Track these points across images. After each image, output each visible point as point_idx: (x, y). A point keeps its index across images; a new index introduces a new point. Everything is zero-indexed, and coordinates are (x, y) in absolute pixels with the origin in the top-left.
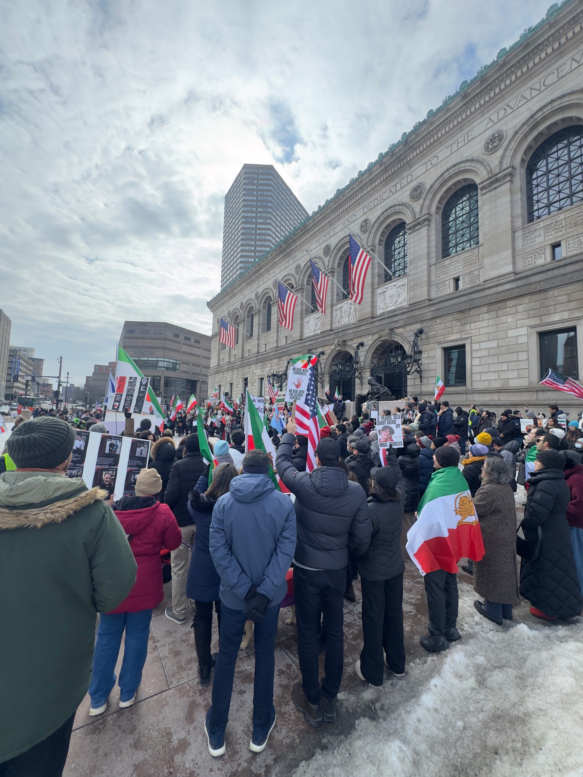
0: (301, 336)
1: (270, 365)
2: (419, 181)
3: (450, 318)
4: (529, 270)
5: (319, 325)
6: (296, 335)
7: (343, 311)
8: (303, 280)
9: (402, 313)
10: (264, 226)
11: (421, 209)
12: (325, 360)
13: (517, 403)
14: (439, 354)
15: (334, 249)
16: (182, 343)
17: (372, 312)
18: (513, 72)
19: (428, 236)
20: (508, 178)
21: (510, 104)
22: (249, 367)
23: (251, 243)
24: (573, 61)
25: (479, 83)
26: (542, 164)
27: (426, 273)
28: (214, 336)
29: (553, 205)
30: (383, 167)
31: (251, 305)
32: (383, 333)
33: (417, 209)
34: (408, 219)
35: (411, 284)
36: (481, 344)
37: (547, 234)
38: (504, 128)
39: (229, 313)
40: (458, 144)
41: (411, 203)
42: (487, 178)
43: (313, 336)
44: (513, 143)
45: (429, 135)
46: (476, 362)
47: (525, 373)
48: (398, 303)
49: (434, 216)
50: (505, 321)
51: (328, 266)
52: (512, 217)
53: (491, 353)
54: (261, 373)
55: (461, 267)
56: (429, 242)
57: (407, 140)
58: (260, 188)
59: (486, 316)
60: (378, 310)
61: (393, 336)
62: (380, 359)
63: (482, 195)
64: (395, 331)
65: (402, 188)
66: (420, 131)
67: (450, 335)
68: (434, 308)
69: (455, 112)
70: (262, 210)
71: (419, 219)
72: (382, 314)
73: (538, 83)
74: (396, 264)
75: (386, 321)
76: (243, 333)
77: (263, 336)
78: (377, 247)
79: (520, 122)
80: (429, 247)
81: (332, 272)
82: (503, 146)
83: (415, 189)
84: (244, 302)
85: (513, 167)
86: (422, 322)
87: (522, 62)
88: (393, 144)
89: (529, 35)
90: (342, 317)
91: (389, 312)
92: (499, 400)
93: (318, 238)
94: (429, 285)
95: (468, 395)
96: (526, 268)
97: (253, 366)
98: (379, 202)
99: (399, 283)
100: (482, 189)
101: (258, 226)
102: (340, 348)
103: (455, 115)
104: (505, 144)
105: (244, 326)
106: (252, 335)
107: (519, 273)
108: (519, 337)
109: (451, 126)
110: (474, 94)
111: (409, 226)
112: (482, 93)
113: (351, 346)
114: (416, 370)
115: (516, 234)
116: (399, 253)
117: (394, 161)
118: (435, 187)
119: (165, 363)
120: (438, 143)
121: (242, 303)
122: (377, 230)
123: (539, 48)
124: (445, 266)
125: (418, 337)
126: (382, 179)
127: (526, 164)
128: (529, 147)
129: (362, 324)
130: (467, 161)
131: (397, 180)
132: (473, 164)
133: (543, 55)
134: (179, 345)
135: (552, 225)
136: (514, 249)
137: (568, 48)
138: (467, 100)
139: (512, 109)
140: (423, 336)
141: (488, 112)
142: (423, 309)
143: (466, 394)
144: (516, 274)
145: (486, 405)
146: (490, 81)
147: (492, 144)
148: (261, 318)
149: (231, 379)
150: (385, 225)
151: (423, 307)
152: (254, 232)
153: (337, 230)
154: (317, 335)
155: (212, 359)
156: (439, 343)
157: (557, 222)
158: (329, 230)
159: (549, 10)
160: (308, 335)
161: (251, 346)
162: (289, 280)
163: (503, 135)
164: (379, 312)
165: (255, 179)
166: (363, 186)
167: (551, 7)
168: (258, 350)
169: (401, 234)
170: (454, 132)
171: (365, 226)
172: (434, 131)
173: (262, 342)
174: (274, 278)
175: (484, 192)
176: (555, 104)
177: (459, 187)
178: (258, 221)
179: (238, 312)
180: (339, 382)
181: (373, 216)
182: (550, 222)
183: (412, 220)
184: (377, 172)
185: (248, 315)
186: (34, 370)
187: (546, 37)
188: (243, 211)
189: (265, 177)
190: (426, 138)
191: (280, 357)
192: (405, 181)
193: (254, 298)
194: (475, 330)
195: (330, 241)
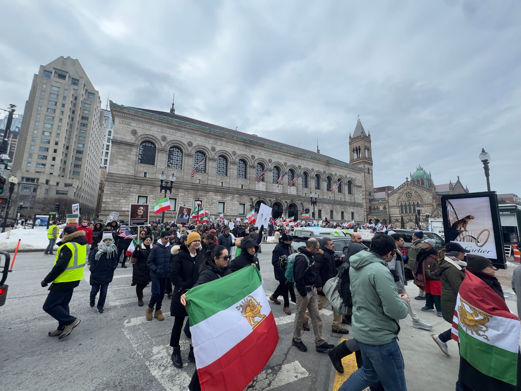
3: (307, 202)
5: (265, 188)
8: (256, 164)
11: (301, 172)
12: (271, 203)
19: (301, 180)
20: (315, 179)
21: (315, 165)
40: (307, 164)
41: (298, 169)
44: (315, 173)
45: (305, 157)
48: (294, 193)
51: (271, 167)
54: (221, 199)
65: (296, 162)
76: (192, 165)
79: (316, 170)
80: (301, 183)
81: (272, 171)
83: (299, 166)
84: (194, 143)
86: (301, 201)
90: (275, 189)
91: (292, 195)
93: (265, 152)
113: (282, 201)
117: (297, 155)
118: (303, 169)
120: (305, 160)
121: (190, 142)
124: (304, 189)
126: (292, 156)
131: (295, 159)
138: (312, 158)
141: (312, 163)
142: (302, 198)
160: (258, 190)
161: (204, 178)
162: (244, 157)
164: (289, 193)
170: (308, 161)
171: (285, 164)
174: (233, 149)
179: (183, 146)
181: (288, 163)
195: (271, 158)
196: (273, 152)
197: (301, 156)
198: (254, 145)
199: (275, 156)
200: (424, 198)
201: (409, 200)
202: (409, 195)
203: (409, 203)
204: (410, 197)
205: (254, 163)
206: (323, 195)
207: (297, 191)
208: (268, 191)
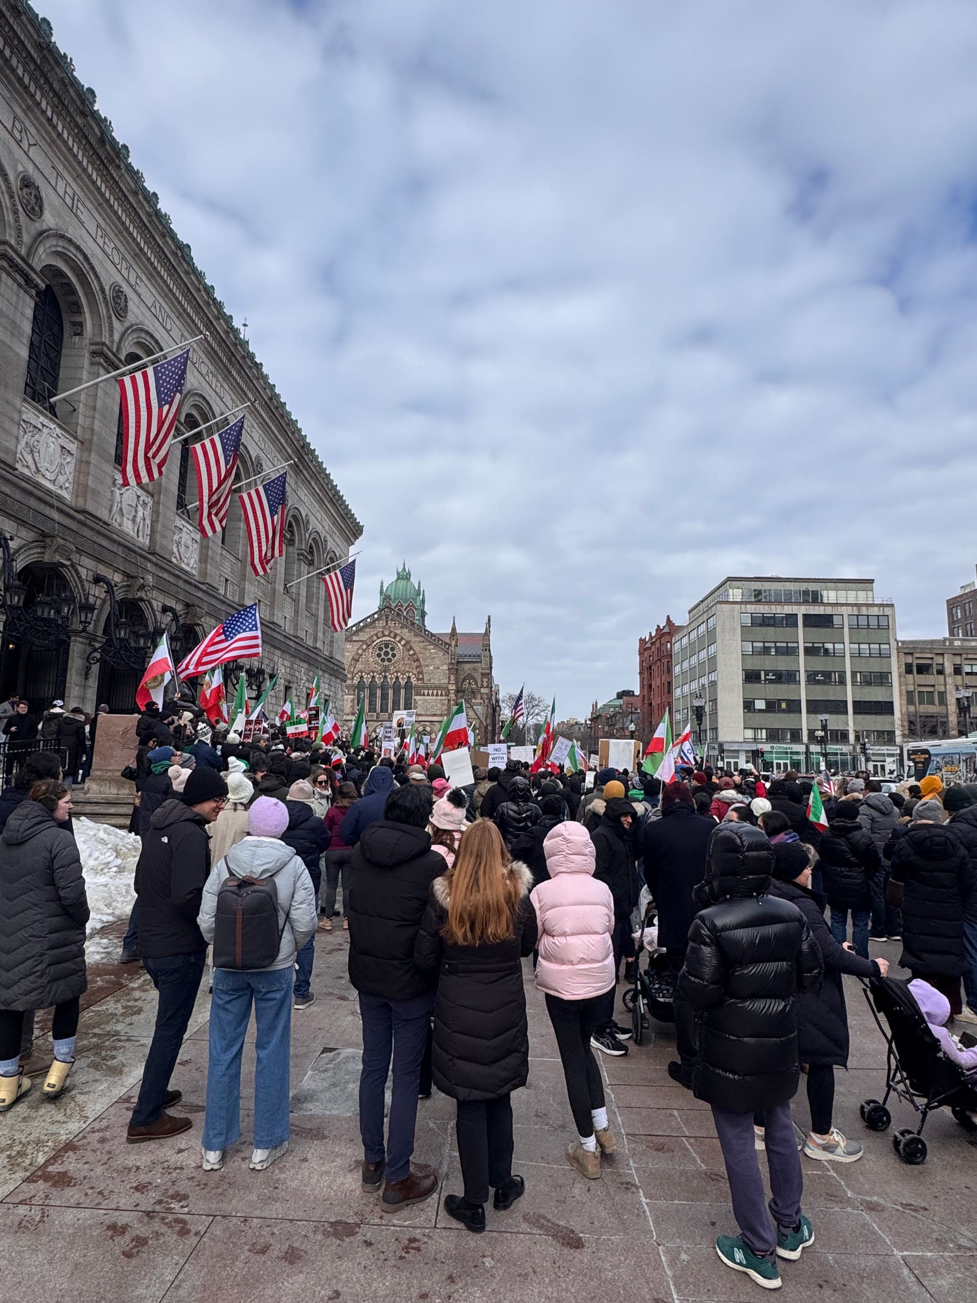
7: (124, 499)
15: (133, 326)
48: (191, 565)
51: (118, 348)
75: (191, 590)
90: (119, 508)
93: (103, 223)
99: (194, 533)
113: (151, 602)
122: (188, 407)
141: (262, 430)
153: (142, 291)
154: (59, 498)
158: (128, 257)
160: (26, 471)
195: (126, 288)
196: (139, 255)
197: (241, 369)
198: (60, 105)
199: (141, 289)
200: (427, 666)
201: (386, 670)
202: (386, 653)
203: (385, 677)
204: (389, 660)
205: (32, 249)
206: (272, 606)
207: (204, 559)
208: (90, 508)
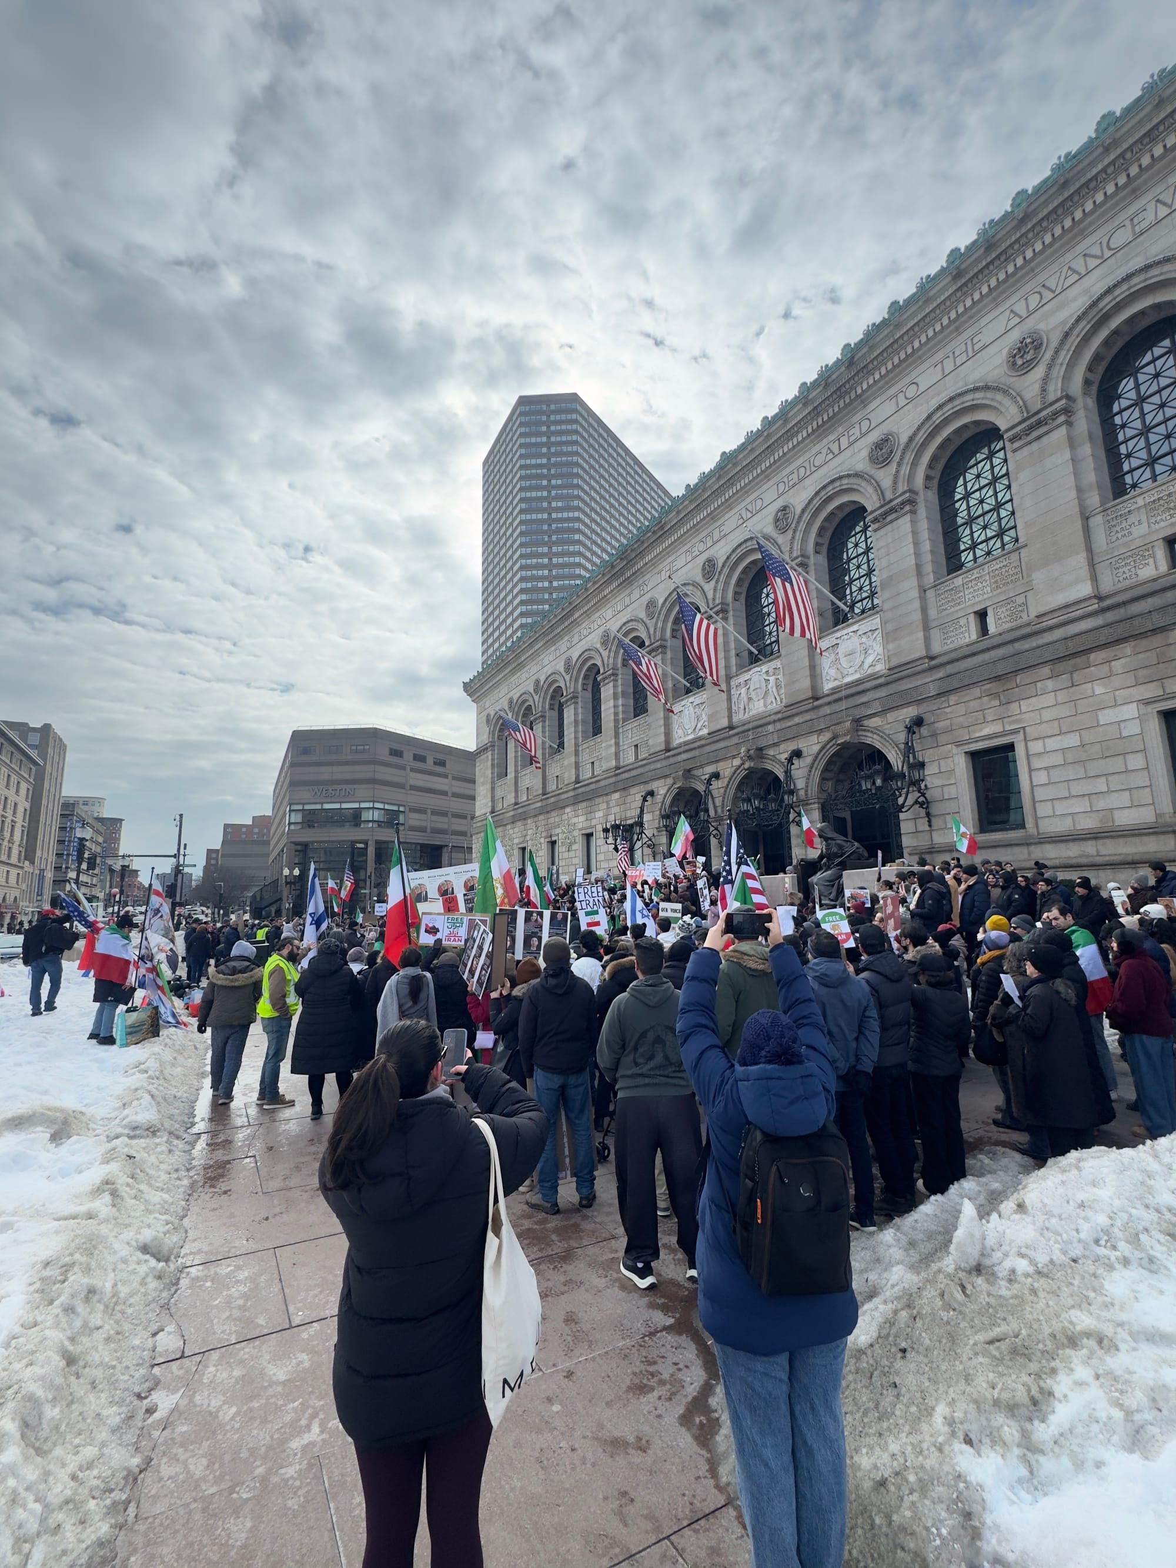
0: (668, 742)
1: (605, 806)
2: (885, 428)
3: (976, 691)
4: (1126, 590)
5: (704, 717)
6: (657, 741)
7: (752, 689)
8: (663, 630)
9: (876, 687)
10: (565, 515)
11: (895, 483)
12: (722, 791)
13: (1137, 858)
14: (961, 767)
15: (723, 566)
16: (408, 768)
17: (814, 687)
18: (1045, 230)
19: (914, 533)
20: (1062, 418)
21: (1048, 284)
22: (561, 812)
23: (540, 550)
24: (1159, 205)
25: (982, 250)
26: (1127, 386)
27: (917, 604)
28: (481, 750)
29: (1161, 461)
30: (810, 408)
31: (557, 685)
32: (839, 729)
33: (887, 483)
34: (870, 501)
35: (890, 627)
36: (1046, 740)
37: (1153, 520)
38: (1042, 326)
39: (511, 701)
40: (955, 358)
41: (872, 472)
42: (1020, 419)
43: (693, 741)
44: (1063, 353)
45: (896, 346)
46: (1041, 778)
47: (1146, 796)
48: (866, 665)
49: (921, 493)
50: (1089, 692)
51: (714, 599)
52: (1079, 490)
53: (1070, 757)
54: (586, 824)
55: (989, 589)
56: (916, 544)
57: (853, 358)
58: (553, 439)
59: (1050, 684)
60: (825, 683)
61: (860, 733)
62: (838, 781)
63: (1014, 451)
64: (866, 723)
65: (851, 444)
66: (878, 339)
67: (980, 726)
68: (940, 674)
69: (944, 302)
70: (559, 482)
71: (891, 501)
72: (835, 691)
73: (1098, 245)
74: (854, 588)
75: (843, 705)
76: (544, 743)
77: (585, 746)
78: (812, 557)
79: (1071, 315)
80: (917, 554)
81: (723, 611)
82: (1044, 359)
83: (878, 446)
84: (542, 679)
85: (1068, 397)
86: (919, 702)
87: (1060, 211)
88: (827, 366)
89: (1067, 166)
90: (750, 699)
91: (849, 685)
92: (1098, 855)
93: (689, 545)
94: (926, 628)
95: (1032, 848)
96: (1120, 586)
97: (568, 810)
98: (808, 473)
99: (864, 626)
100: (1012, 440)
101: (554, 515)
102: (752, 764)
103: (943, 307)
104: (1048, 355)
105: (543, 727)
106: (561, 745)
107: (1107, 597)
108: (1122, 725)
109: (938, 328)
110: (976, 270)
111: (874, 515)
112: (991, 267)
113: (774, 759)
114: (916, 802)
115: (1092, 522)
116: (859, 567)
117: (831, 395)
118: (917, 439)
119: (376, 813)
120: (914, 358)
121: (537, 682)
122: (810, 524)
123: (1090, 186)
124: (955, 590)
125: (914, 733)
126: (810, 430)
127: (1095, 388)
128: (1097, 358)
129: (794, 711)
130: (976, 389)
131: (840, 429)
132: (989, 394)
133: (1099, 197)
134: (402, 772)
135: (1162, 502)
136: (1089, 550)
137: (1145, 182)
138: (963, 281)
139: (1054, 292)
140: (924, 731)
141: (1007, 298)
142: (919, 677)
143: (1028, 844)
144: (1100, 598)
145: (1072, 866)
146: (1003, 247)
147: (1022, 357)
148: (580, 710)
149: (521, 839)
150: (823, 515)
151: (919, 673)
152: (545, 527)
153: (726, 529)
154: (700, 738)
155: (478, 798)
156: (958, 744)
157: (1170, 495)
158: (709, 530)
159: (1099, 123)
160: (682, 740)
161: (562, 769)
162: (633, 630)
163: (1041, 338)
164: (827, 687)
165: (543, 423)
166: (773, 443)
167: (1104, 117)
168: (577, 776)
169: (858, 529)
170: (946, 337)
171: (783, 518)
172: (906, 338)
173: (585, 758)
174: (602, 629)
175: (1016, 445)
176: (1135, 280)
177: (966, 435)
178: (554, 504)
179: (531, 699)
180: (756, 833)
181: (799, 499)
182: (1156, 497)
183: (878, 505)
184: (799, 418)
185: (551, 705)
186: (104, 842)
187: (1100, 167)
188: (522, 489)
189: (563, 417)
190: (890, 350)
191: (624, 788)
192: (856, 432)
193: (562, 670)
194: (1032, 714)
196: (712, 517)
197: (866, 370)
198: (641, 555)
